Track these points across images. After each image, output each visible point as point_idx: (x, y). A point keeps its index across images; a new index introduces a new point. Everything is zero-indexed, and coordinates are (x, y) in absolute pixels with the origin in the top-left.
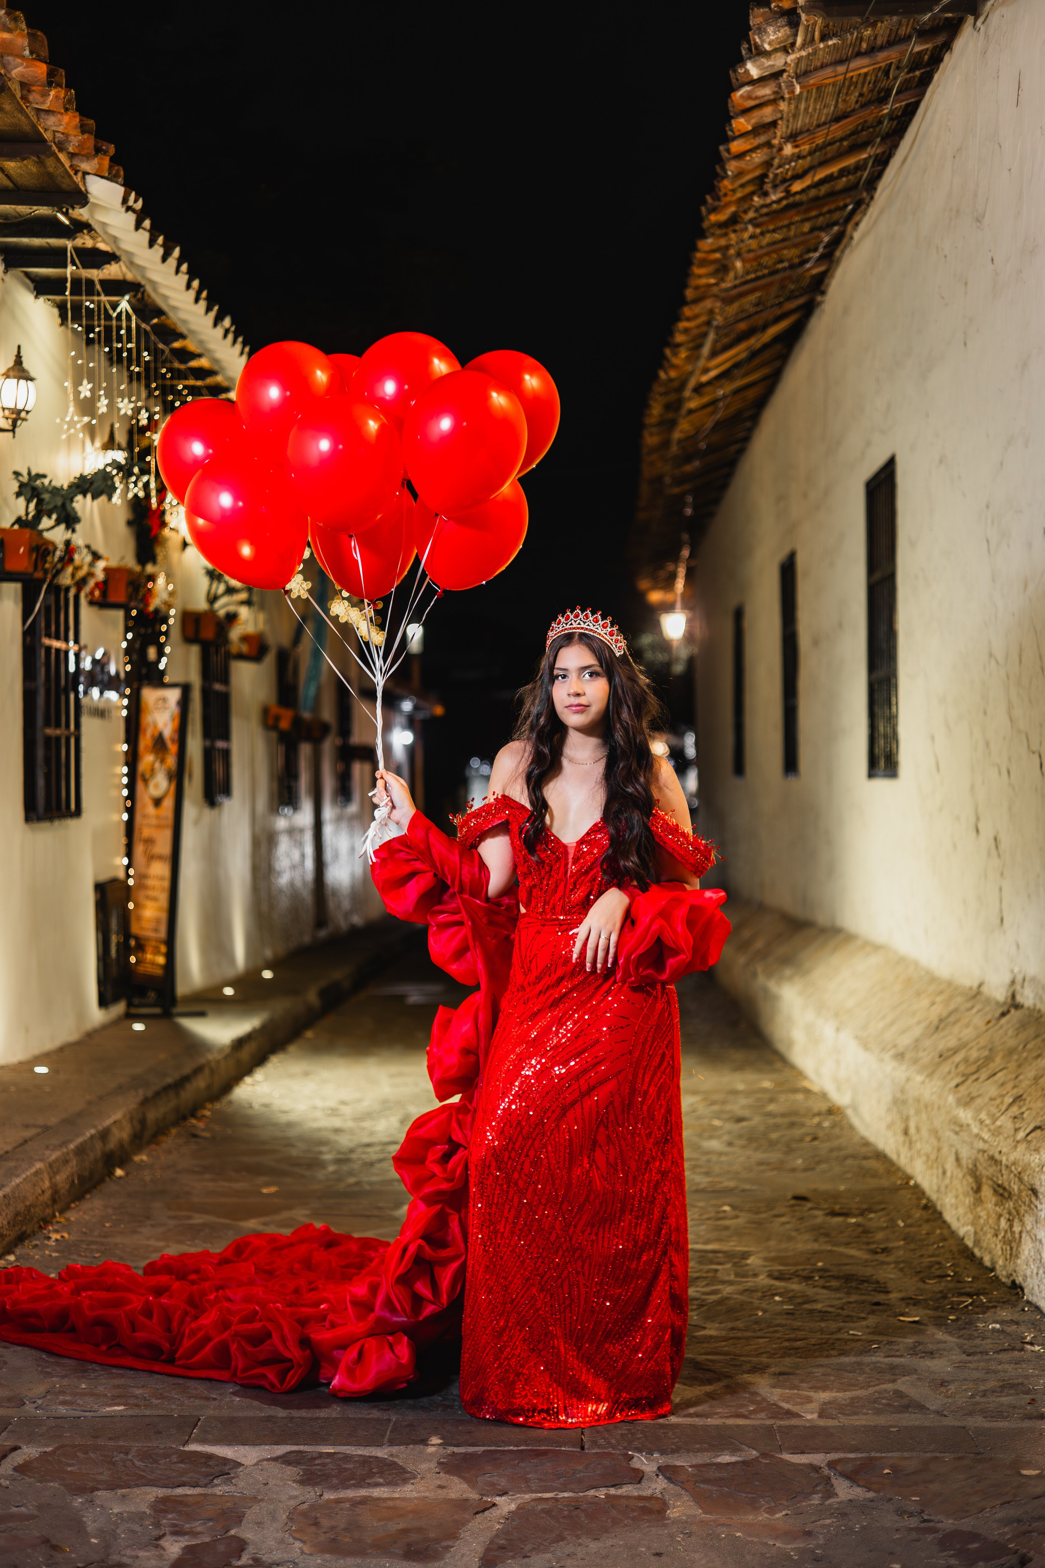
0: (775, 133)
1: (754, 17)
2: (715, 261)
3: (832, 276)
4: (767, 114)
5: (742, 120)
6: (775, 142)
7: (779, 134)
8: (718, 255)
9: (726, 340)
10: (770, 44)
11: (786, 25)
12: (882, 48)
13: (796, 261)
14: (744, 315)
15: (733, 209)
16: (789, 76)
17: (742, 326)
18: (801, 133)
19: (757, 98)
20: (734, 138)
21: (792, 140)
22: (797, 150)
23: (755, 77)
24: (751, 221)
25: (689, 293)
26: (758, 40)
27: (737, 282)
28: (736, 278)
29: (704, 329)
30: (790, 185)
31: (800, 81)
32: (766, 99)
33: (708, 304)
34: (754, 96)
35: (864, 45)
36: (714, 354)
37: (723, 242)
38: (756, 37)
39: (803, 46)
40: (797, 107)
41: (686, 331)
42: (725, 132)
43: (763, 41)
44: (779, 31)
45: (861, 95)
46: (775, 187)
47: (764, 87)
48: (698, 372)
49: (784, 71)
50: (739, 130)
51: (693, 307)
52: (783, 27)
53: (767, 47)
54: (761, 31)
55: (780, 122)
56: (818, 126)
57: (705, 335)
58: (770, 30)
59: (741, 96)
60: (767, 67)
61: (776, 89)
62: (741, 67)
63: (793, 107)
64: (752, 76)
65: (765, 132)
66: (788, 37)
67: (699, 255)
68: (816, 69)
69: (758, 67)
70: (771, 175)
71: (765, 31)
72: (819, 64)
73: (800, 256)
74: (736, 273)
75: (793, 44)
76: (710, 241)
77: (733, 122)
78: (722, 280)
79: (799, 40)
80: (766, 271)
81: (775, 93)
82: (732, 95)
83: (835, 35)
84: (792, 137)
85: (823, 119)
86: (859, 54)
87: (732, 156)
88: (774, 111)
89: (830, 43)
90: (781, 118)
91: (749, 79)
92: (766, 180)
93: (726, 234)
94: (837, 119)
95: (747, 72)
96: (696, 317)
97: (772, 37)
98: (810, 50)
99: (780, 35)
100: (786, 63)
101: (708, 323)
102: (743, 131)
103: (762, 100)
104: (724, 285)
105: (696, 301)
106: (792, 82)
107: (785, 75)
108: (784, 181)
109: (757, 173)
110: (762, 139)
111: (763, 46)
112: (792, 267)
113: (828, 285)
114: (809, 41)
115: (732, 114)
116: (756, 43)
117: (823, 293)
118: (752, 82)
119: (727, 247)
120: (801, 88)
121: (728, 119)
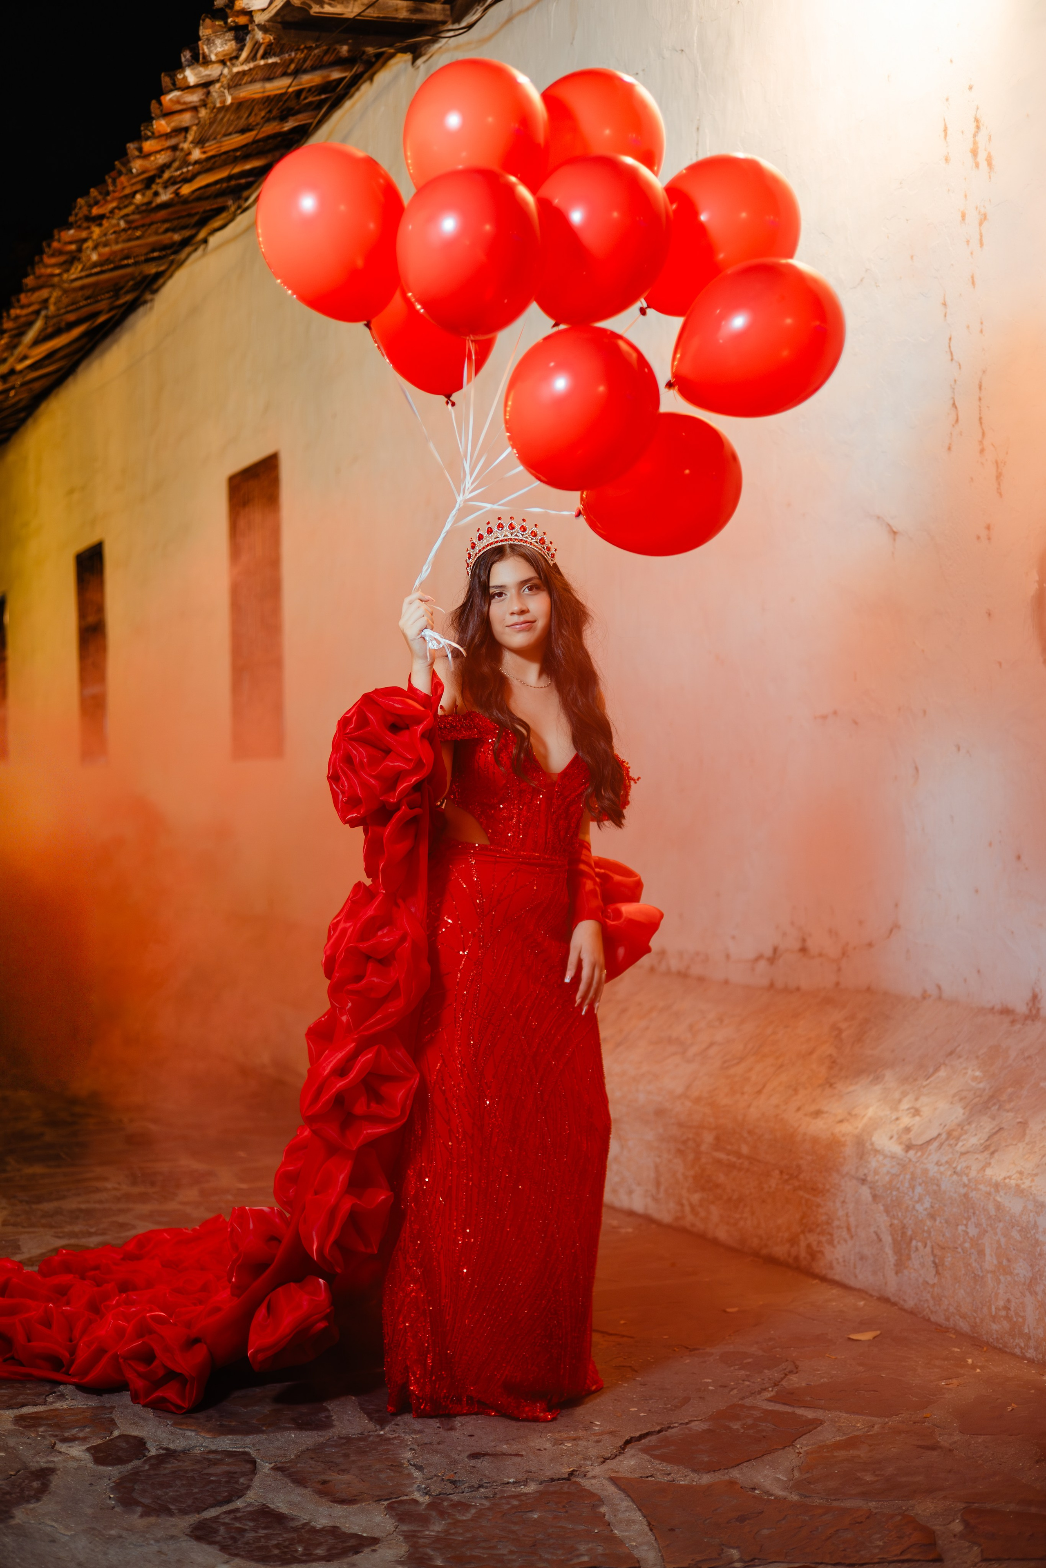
0: (186, 138)
1: (204, 28)
2: (70, 252)
3: (171, 276)
4: (186, 119)
5: (163, 122)
6: (185, 146)
7: (190, 137)
8: (73, 247)
9: (50, 330)
10: (216, 55)
11: (233, 40)
12: (305, 72)
13: (143, 258)
14: (74, 307)
15: (114, 204)
16: (222, 86)
17: (72, 317)
18: (208, 140)
19: (185, 103)
20: (148, 138)
21: (200, 146)
22: (204, 156)
23: (192, 84)
24: (123, 217)
25: (29, 281)
26: (206, 50)
27: (83, 274)
28: (82, 270)
29: (32, 317)
30: (179, 188)
31: (232, 91)
32: (192, 105)
33: (44, 293)
34: (182, 101)
35: (292, 66)
36: (36, 342)
37: (84, 234)
38: (205, 47)
39: (247, 61)
40: (216, 115)
41: (17, 317)
42: (140, 131)
43: (211, 52)
44: (226, 44)
45: (270, 111)
46: (165, 187)
47: (193, 93)
48: (11, 360)
49: (218, 81)
50: (159, 132)
51: (29, 294)
52: (230, 40)
53: (213, 58)
54: (209, 41)
55: (195, 128)
56: (225, 135)
57: (30, 324)
58: (218, 42)
59: (171, 100)
60: (203, 76)
61: (203, 97)
62: (180, 73)
63: (212, 115)
64: (189, 83)
65: (176, 136)
66: (234, 50)
67: (55, 245)
68: (245, 84)
69: (196, 75)
70: (166, 175)
71: (213, 43)
72: (249, 79)
73: (147, 254)
74: (84, 266)
75: (237, 57)
76: (72, 232)
77: (154, 122)
78: (67, 271)
79: (244, 55)
80: (112, 266)
81: (202, 100)
82: (162, 98)
83: (275, 55)
84: (200, 142)
85: (231, 129)
86: (285, 74)
87: (143, 155)
88: (192, 117)
89: (270, 61)
90: (197, 125)
91: (186, 85)
92: (158, 181)
93: (88, 228)
94: (243, 131)
95: (185, 78)
96: (30, 305)
97: (219, 50)
98: (251, 65)
99: (226, 48)
100: (221, 74)
101: (37, 313)
102: (162, 132)
103: (189, 106)
104: (65, 276)
105: (34, 290)
106: (223, 92)
107: (218, 85)
108: (174, 183)
109: (151, 173)
110: (172, 142)
111: (210, 56)
112: (136, 264)
113: (164, 284)
114: (252, 57)
115: (153, 115)
116: (204, 54)
117: (155, 291)
118: (188, 88)
119: (85, 240)
120: (232, 99)
121: (149, 119)
